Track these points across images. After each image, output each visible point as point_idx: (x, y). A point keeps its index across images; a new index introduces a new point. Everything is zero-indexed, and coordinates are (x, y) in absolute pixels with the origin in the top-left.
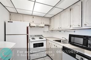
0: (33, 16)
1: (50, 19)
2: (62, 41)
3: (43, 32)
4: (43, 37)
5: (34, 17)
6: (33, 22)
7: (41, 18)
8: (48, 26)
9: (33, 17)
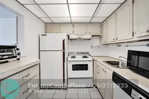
0: (72, 24)
1: (101, 24)
2: (120, 63)
3: (91, 47)
4: (90, 55)
5: (75, 25)
6: (73, 32)
7: (86, 25)
8: (99, 37)
9: (73, 26)
